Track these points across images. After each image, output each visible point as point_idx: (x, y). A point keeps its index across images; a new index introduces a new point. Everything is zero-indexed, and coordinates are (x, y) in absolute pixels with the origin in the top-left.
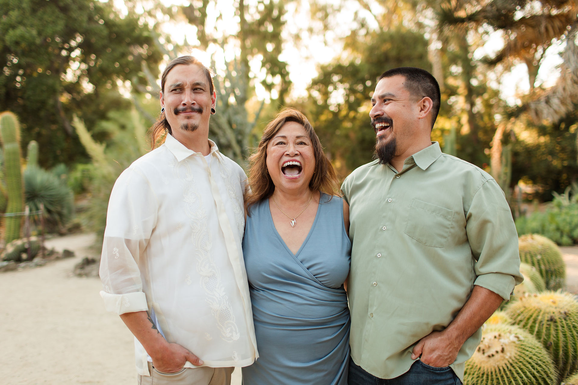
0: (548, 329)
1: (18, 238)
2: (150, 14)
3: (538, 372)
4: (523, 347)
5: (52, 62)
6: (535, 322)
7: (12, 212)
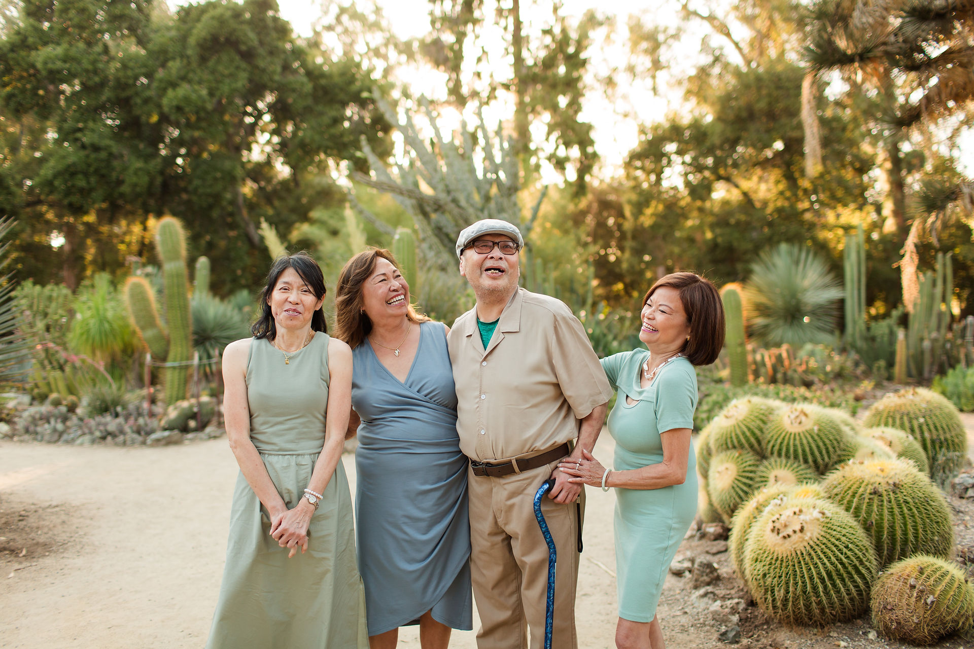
0: (870, 505)
1: (184, 398)
2: (377, 53)
3: (848, 557)
4: (829, 525)
5: (230, 136)
6: (853, 496)
7: (175, 360)
